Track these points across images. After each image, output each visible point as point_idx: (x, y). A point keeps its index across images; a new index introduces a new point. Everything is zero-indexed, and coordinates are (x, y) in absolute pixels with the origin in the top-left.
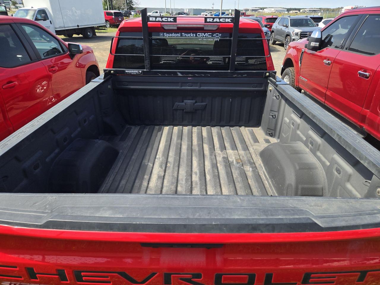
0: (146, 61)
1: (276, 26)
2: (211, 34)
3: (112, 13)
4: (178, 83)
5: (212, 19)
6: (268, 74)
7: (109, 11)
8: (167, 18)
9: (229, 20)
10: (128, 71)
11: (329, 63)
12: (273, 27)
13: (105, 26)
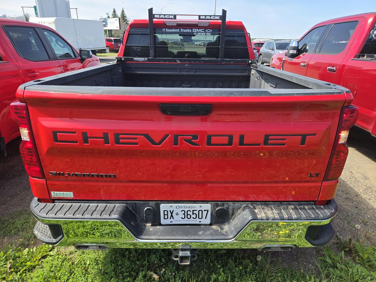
0: (151, 50)
1: (263, 49)
2: (204, 29)
3: (112, 40)
4: (177, 69)
5: (205, 17)
6: (250, 61)
7: (108, 38)
8: (168, 16)
9: (218, 18)
10: (136, 59)
11: (304, 65)
12: (260, 51)
13: (105, 50)
